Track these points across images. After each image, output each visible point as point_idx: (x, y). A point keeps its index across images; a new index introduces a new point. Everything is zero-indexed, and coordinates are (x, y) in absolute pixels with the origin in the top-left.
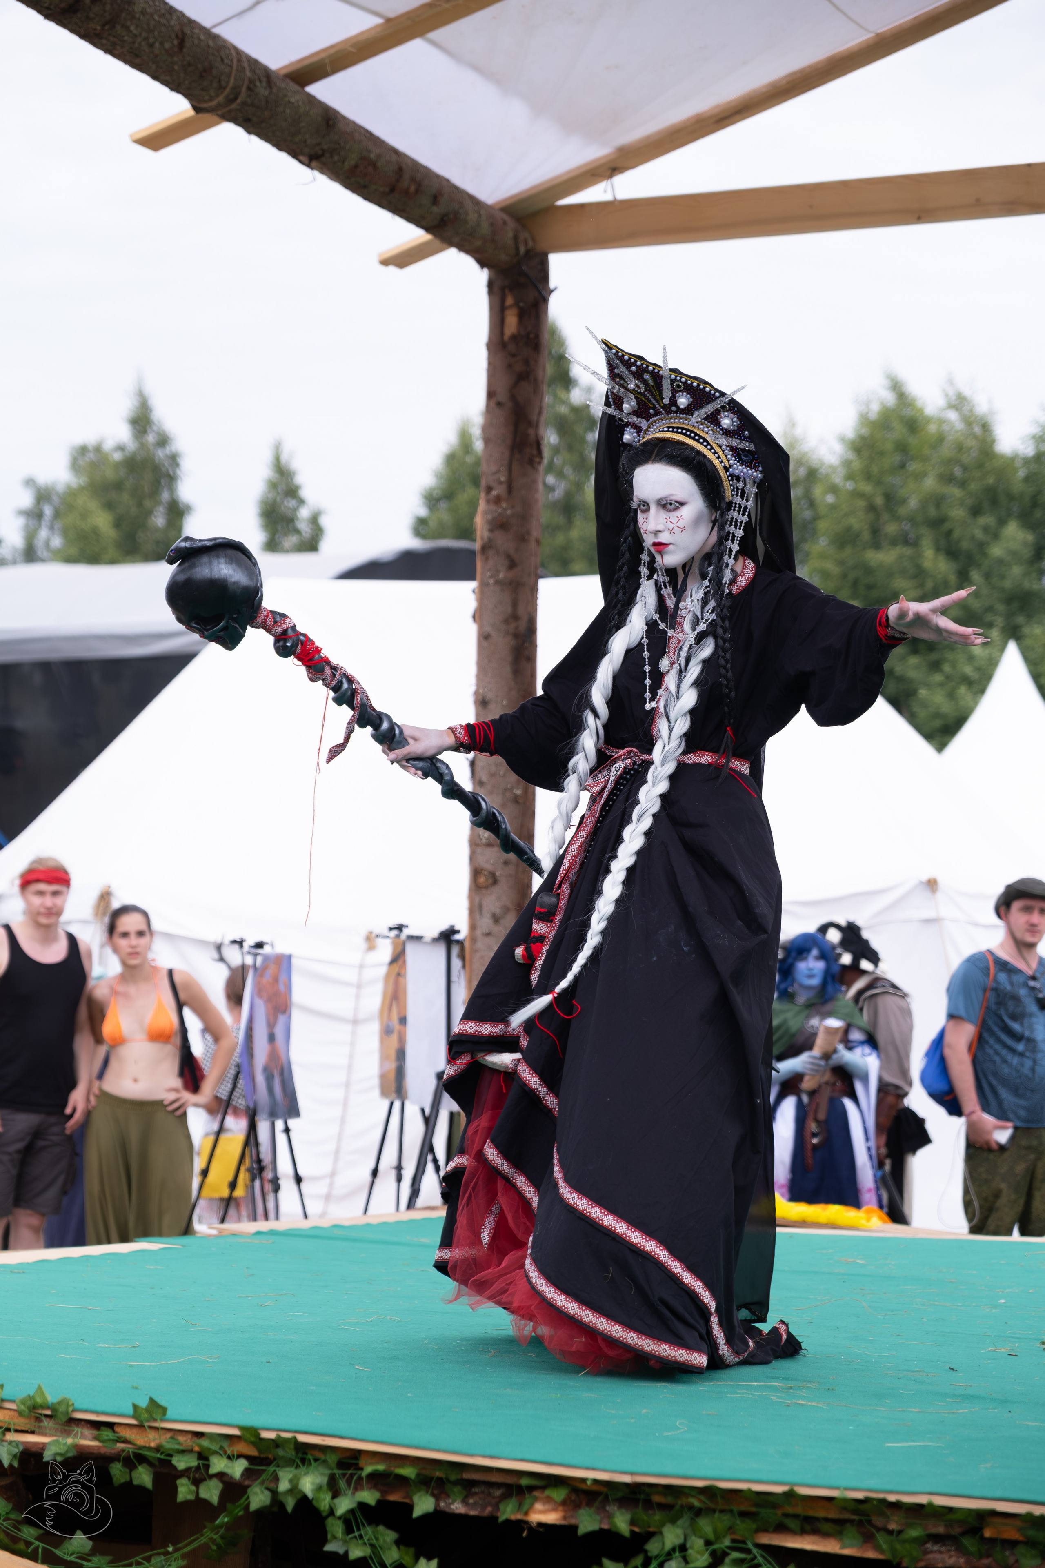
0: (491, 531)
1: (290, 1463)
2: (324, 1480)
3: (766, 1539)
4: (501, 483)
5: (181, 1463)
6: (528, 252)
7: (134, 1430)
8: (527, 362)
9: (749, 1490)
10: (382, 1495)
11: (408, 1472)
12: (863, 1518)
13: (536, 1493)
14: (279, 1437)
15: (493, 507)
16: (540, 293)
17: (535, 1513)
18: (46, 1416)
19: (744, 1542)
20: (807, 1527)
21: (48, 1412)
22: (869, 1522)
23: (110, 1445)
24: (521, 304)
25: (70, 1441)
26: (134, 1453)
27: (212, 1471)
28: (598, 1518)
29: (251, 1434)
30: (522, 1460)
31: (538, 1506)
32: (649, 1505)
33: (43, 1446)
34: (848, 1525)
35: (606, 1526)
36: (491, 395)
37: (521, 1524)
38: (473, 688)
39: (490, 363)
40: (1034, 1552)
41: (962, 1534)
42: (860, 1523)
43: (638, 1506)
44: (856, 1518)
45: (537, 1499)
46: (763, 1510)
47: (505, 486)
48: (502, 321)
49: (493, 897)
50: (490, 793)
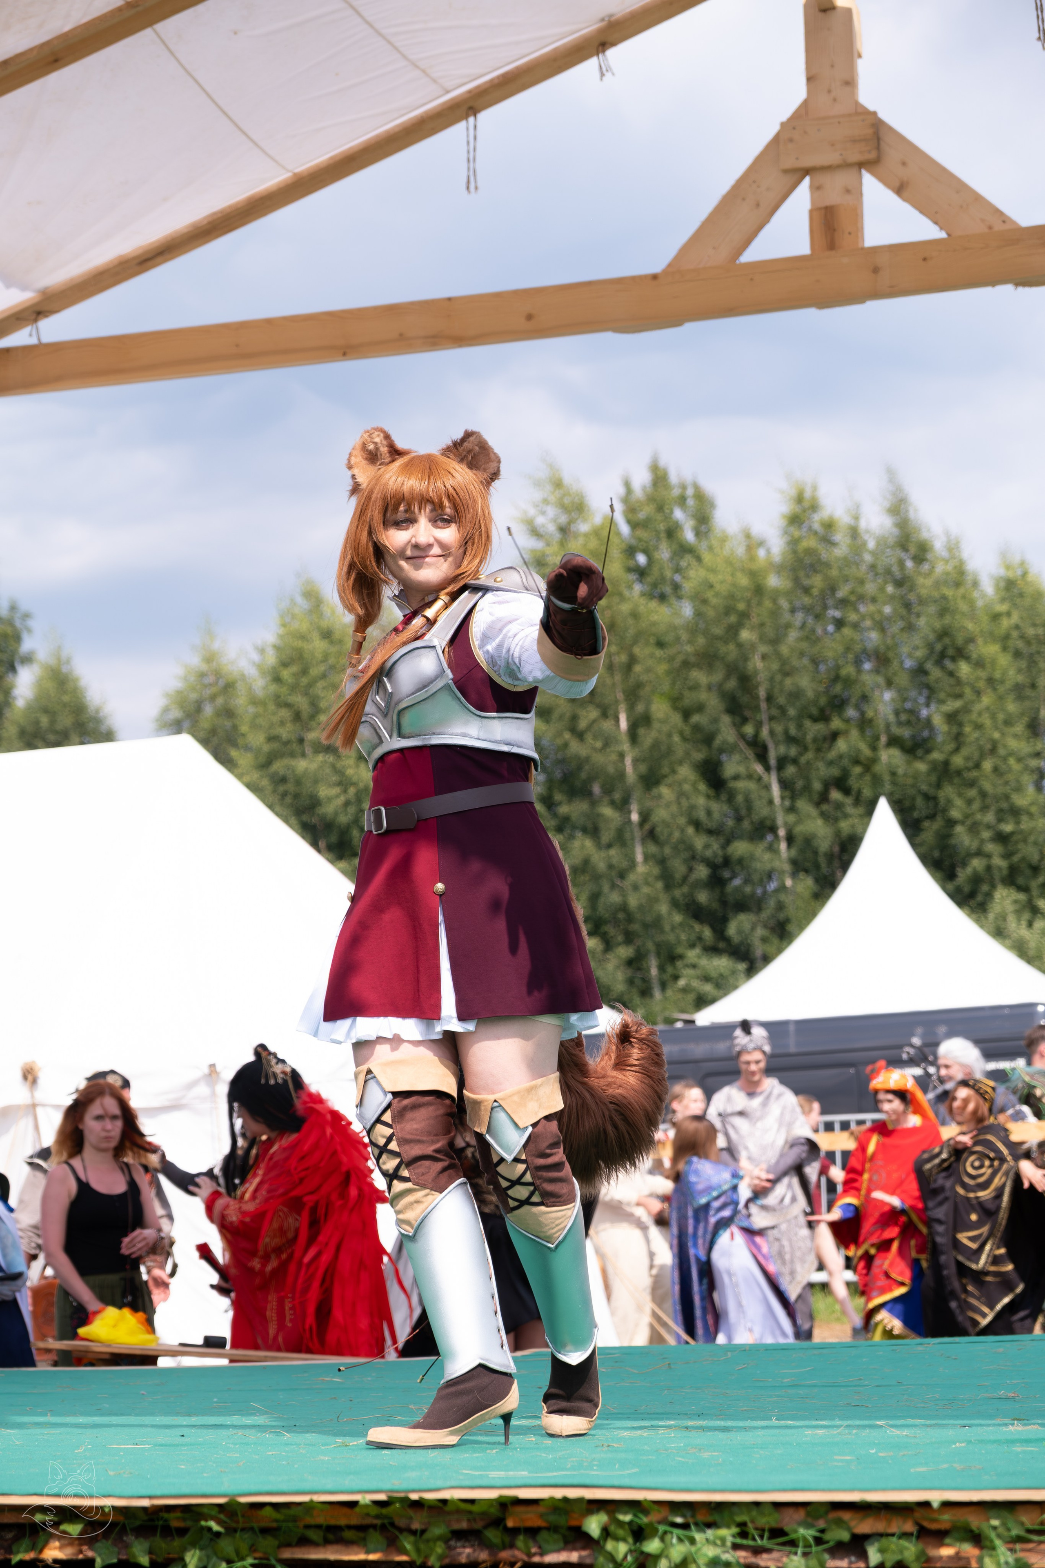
3: (288, 1555)
12: (386, 1522)
17: (51, 1549)
19: (268, 1559)
20: (330, 1536)
22: (392, 1524)
28: (116, 1549)
30: (32, 1494)
31: (53, 1542)
32: (167, 1531)
34: (371, 1530)
35: (124, 1557)
40: (556, 1536)
41: (486, 1527)
42: (383, 1528)
43: (155, 1535)
44: (378, 1522)
45: (51, 1536)
46: (284, 1524)
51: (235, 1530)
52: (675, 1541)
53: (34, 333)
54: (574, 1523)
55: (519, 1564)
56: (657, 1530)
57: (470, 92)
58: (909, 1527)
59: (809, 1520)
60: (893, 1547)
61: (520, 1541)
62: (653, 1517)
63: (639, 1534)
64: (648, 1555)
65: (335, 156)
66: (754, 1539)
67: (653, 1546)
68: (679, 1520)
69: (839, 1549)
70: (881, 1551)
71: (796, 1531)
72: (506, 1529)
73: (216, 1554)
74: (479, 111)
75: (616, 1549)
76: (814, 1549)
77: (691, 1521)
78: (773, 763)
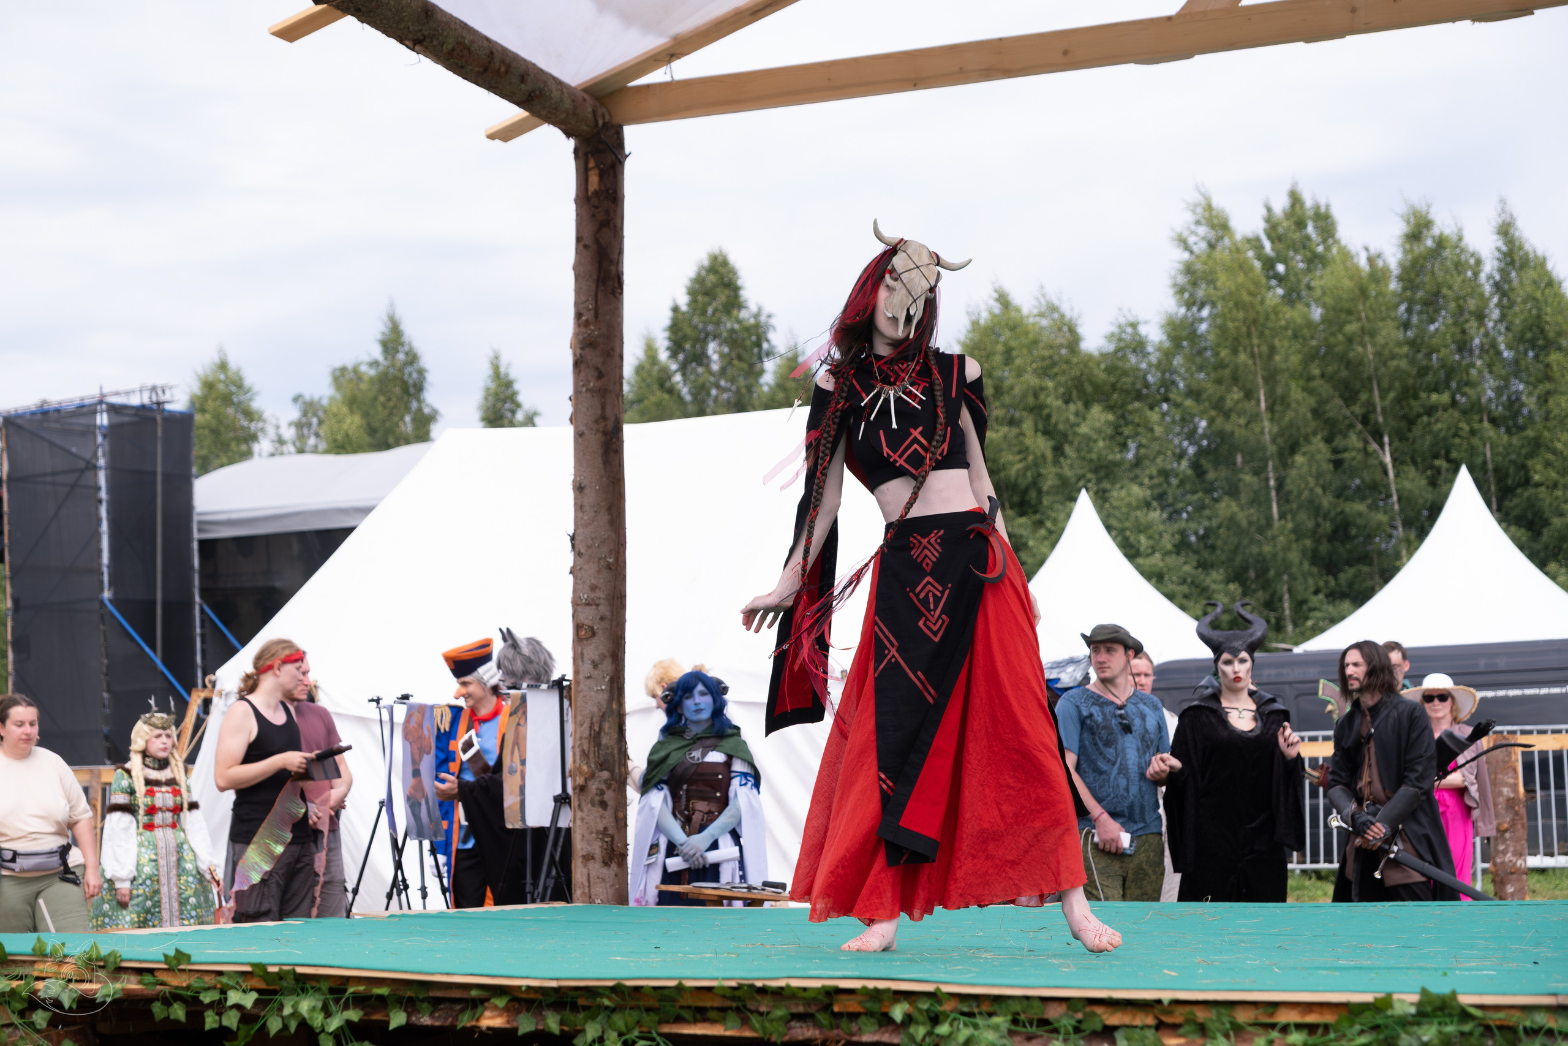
0: (582, 349)
1: (293, 992)
2: (320, 1005)
3: (666, 1029)
4: (589, 310)
5: (206, 998)
6: (604, 124)
7: (170, 974)
8: (607, 212)
9: (648, 987)
10: (365, 1014)
11: (383, 991)
12: (740, 1004)
13: (486, 1004)
14: (281, 970)
15: (583, 329)
16: (617, 157)
17: (486, 1019)
18: (100, 967)
19: (650, 1032)
20: (698, 1016)
21: (102, 964)
22: (745, 1007)
23: (151, 988)
24: (601, 166)
25: (118, 986)
26: (170, 993)
27: (229, 1003)
28: (534, 1020)
29: (259, 970)
30: (471, 975)
31: (487, 1013)
32: (575, 1007)
33: (96, 991)
34: (729, 1012)
35: (540, 1027)
36: (579, 239)
37: (474, 1029)
38: (572, 477)
39: (577, 215)
40: (872, 1020)
41: (817, 1011)
42: (738, 1010)
43: (563, 1009)
44: (734, 1004)
45: (486, 1009)
46: (662, 1003)
47: (592, 312)
48: (586, 180)
49: (592, 647)
50: (588, 562)
51: (625, 1008)
52: (961, 1026)
53: (668, 71)
54: (885, 1010)
55: (843, 1042)
56: (948, 1016)
58: (1150, 1021)
59: (1070, 1013)
60: (1136, 1036)
61: (844, 1023)
62: (947, 1007)
63: (935, 1020)
64: (941, 1037)
66: (1024, 1026)
67: (943, 1029)
68: (966, 1009)
69: (1095, 1035)
70: (1128, 1039)
71: (1058, 1021)
72: (833, 1014)
73: (610, 1027)
75: (917, 1031)
76: (1072, 1036)
77: (976, 1010)
78: (1386, 439)
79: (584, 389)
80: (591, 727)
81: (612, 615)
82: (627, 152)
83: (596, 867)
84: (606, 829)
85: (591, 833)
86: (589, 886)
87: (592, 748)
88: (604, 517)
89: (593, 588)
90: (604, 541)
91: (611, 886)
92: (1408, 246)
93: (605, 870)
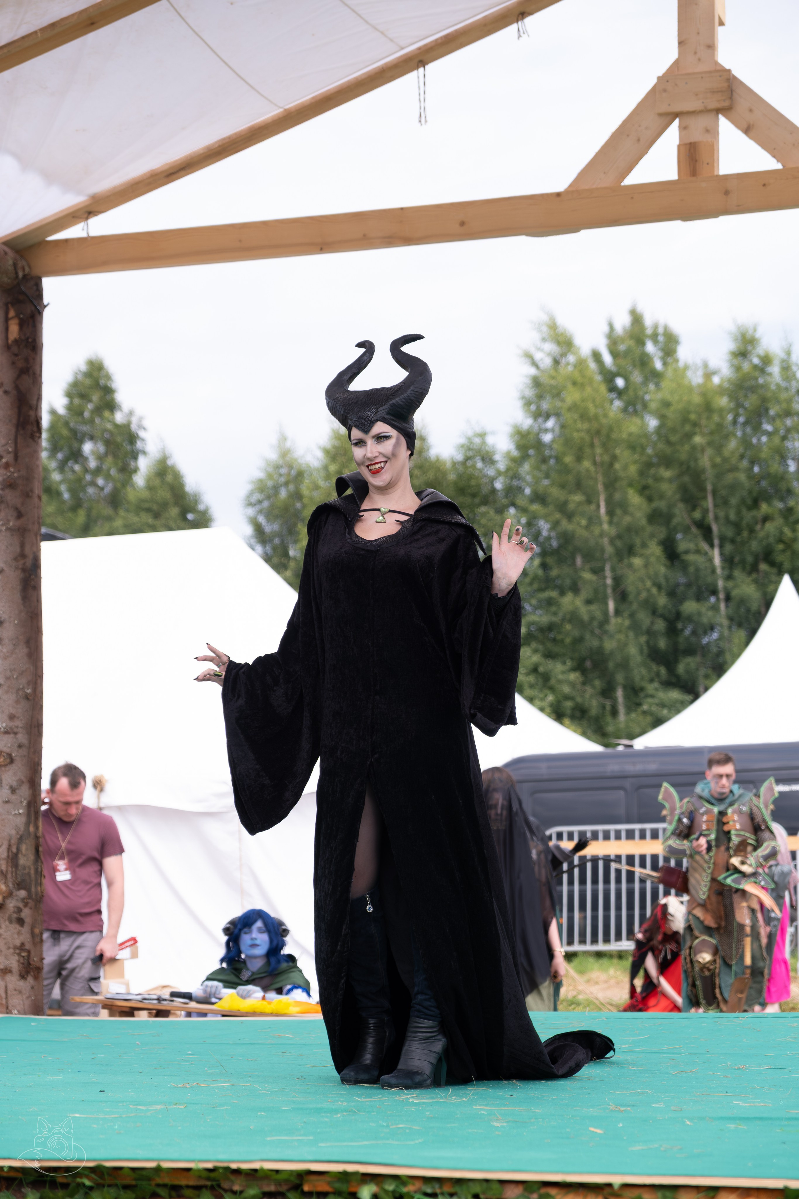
0: (3, 489)
4: (9, 453)
6: (25, 276)
8: (27, 360)
12: (214, 1183)
15: (3, 471)
16: (36, 307)
22: (219, 1186)
24: (21, 316)
34: (204, 1190)
41: (288, 1190)
42: (212, 1188)
43: (45, 1187)
44: (209, 1183)
46: (139, 1182)
47: (12, 455)
48: (7, 329)
49: (10, 773)
50: (7, 692)
51: (104, 1186)
54: (352, 1189)
57: (419, 49)
62: (411, 1188)
65: (316, 96)
68: (429, 1191)
72: (303, 1193)
74: (427, 64)
77: (438, 1191)
78: (716, 542)
79: (4, 528)
80: (9, 848)
81: (30, 742)
82: (45, 302)
83: (13, 981)
84: (23, 944)
85: (9, 948)
86: (7, 998)
87: (10, 869)
88: (22, 651)
89: (12, 717)
90: (22, 673)
91: (28, 997)
92: (735, 362)
93: (21, 983)
